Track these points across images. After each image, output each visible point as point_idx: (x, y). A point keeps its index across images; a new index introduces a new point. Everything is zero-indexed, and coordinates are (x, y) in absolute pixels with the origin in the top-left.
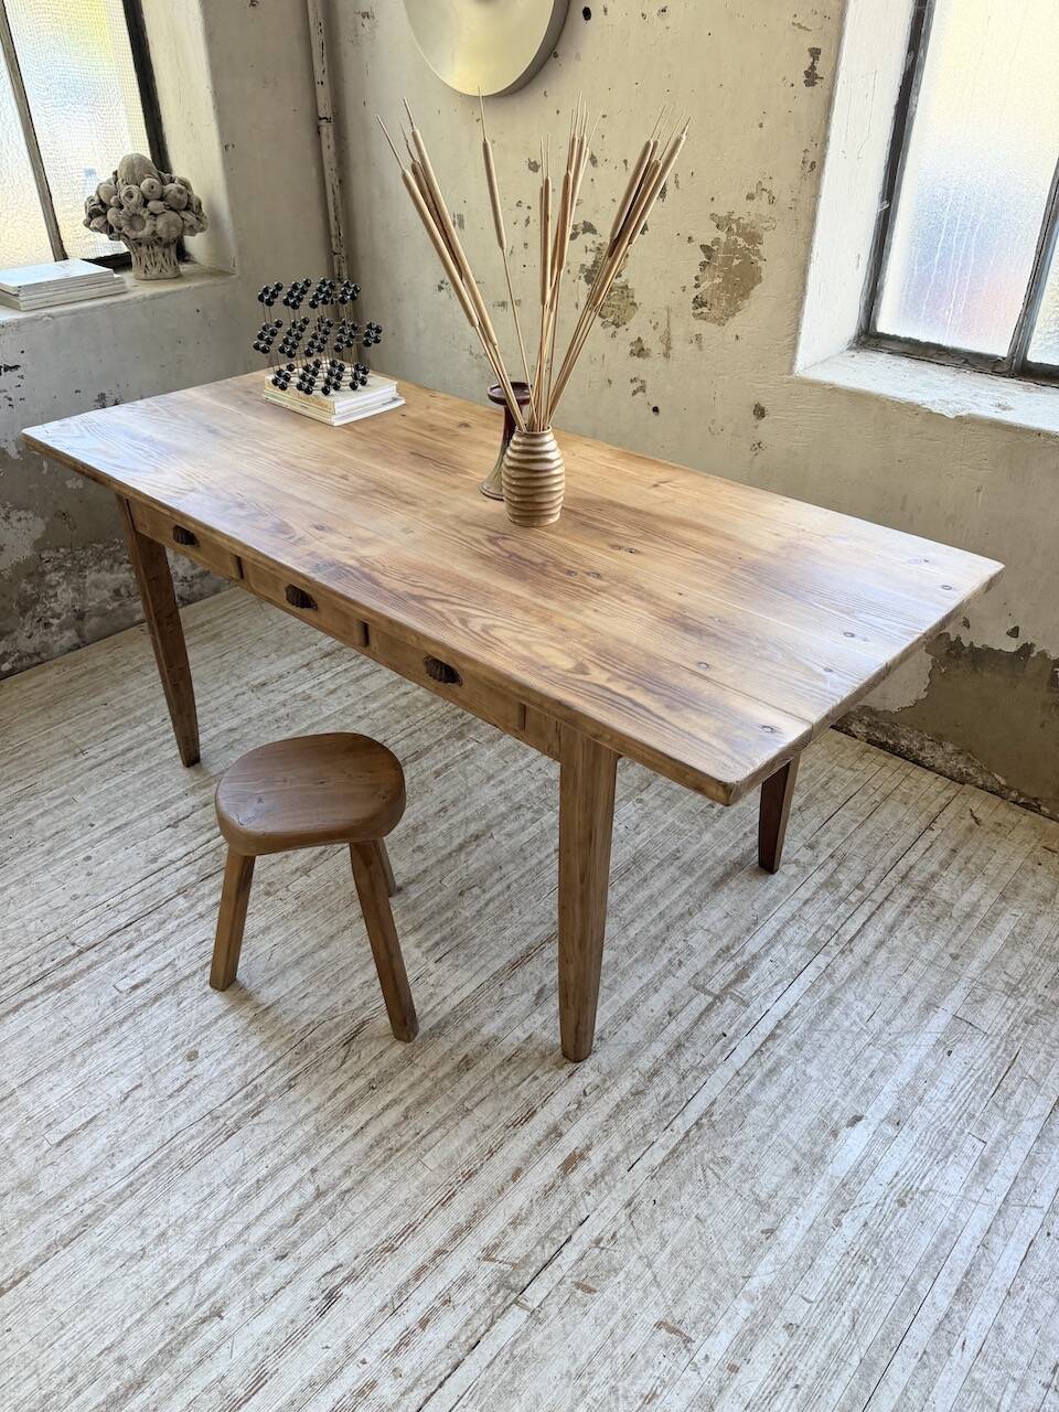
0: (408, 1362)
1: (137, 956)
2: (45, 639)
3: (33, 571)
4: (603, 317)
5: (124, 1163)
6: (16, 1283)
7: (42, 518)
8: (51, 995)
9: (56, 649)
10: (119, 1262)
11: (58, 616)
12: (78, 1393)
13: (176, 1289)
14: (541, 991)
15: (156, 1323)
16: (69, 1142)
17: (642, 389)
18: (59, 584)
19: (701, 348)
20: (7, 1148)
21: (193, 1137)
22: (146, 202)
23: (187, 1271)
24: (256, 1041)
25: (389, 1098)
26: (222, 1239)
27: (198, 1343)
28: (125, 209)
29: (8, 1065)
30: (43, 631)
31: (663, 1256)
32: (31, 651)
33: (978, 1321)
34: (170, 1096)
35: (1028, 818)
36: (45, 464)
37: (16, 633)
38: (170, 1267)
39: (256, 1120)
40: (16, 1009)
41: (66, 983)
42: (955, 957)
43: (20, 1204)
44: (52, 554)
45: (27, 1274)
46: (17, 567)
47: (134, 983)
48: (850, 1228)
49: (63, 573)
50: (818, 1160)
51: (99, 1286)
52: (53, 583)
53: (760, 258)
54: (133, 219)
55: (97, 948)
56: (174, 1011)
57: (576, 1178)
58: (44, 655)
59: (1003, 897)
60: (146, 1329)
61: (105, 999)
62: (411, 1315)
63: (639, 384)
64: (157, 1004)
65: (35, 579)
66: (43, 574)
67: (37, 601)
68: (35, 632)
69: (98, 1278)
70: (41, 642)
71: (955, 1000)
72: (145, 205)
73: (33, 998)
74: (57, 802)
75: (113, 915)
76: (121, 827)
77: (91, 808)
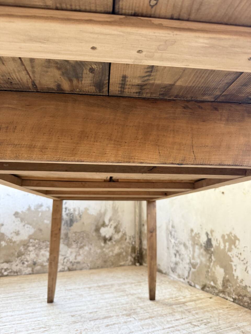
2: (21, 268)
3: (26, 244)
7: (34, 228)
9: (23, 273)
11: (27, 261)
18: (32, 251)
30: (21, 265)
32: (15, 270)
36: (40, 214)
37: (12, 263)
44: (33, 241)
46: (21, 241)
49: (34, 248)
52: (30, 250)
58: (19, 273)
65: (26, 247)
66: (28, 246)
67: (23, 254)
68: (19, 264)
70: (19, 269)
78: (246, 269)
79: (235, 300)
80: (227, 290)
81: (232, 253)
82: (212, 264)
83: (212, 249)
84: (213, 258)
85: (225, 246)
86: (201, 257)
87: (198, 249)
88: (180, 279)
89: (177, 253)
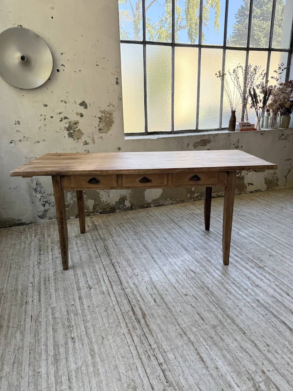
0: (272, 280)
1: (143, 300)
4: (74, 138)
5: (214, 310)
6: (243, 330)
8: (146, 317)
10: (242, 313)
12: (273, 322)
13: (251, 305)
15: (259, 309)
16: (203, 318)
17: (88, 152)
19: (102, 139)
20: (200, 330)
21: (211, 298)
23: (247, 303)
26: (240, 297)
27: (264, 304)
29: (169, 328)
31: (258, 253)
33: (273, 235)
34: (197, 300)
35: (185, 203)
38: (245, 305)
40: (148, 326)
41: (144, 315)
43: (220, 329)
45: (241, 328)
47: (153, 302)
48: (257, 238)
50: (244, 237)
51: (247, 316)
53: (113, 118)
55: (134, 307)
57: (240, 256)
60: (259, 310)
61: (156, 307)
62: (263, 278)
63: (87, 151)
64: (164, 298)
69: (245, 316)
73: (146, 322)
74: (50, 310)
75: (121, 303)
76: (80, 298)
77: (62, 303)
78: (109, 195)
79: (101, 213)
80: (96, 210)
87: (70, 194)
88: (52, 220)
89: (47, 203)
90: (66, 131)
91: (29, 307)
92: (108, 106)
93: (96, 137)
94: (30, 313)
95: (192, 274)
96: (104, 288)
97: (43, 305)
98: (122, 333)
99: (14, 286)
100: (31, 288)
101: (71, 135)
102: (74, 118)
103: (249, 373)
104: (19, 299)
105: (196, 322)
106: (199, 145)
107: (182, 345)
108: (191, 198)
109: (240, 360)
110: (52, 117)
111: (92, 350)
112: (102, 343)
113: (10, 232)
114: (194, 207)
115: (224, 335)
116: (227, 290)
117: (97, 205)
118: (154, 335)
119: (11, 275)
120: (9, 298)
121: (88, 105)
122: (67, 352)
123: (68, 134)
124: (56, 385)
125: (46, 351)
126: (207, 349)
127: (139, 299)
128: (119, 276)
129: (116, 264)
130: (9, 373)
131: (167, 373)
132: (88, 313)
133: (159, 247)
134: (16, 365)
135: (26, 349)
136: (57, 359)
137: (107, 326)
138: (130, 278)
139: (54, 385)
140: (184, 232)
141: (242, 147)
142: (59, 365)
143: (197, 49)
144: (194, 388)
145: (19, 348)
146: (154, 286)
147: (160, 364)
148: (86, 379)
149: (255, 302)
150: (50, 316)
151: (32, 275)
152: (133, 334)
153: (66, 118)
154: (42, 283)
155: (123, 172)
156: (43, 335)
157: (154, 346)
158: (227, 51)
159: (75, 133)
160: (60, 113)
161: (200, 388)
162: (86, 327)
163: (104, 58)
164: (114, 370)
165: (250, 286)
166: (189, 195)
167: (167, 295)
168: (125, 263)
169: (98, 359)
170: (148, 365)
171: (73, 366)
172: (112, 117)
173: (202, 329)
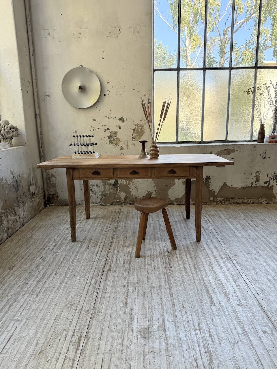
1: (116, 261)
2: (3, 236)
4: (113, 144)
5: (162, 278)
6: (172, 294)
7: (2, 201)
8: (110, 271)
9: (4, 239)
10: (182, 284)
11: (4, 229)
12: (202, 295)
13: (194, 281)
14: (184, 238)
16: (149, 281)
18: (4, 220)
19: (135, 145)
20: (141, 287)
21: (167, 271)
22: (10, 129)
23: (192, 280)
24: (155, 259)
25: (185, 254)
26: (191, 275)
27: (207, 283)
28: (6, 130)
29: (120, 281)
30: (2, 233)
31: (238, 250)
32: (1, 239)
33: (268, 239)
34: (155, 269)
35: (207, 205)
36: (3, 187)
38: (189, 280)
39: (172, 265)
40: (107, 276)
41: (109, 270)
42: (220, 218)
43: (156, 289)
44: (4, 211)
45: (172, 293)
47: (122, 264)
48: (249, 239)
49: (5, 217)
50: (238, 237)
51: (184, 287)
54: (8, 132)
55: (106, 264)
56: (136, 263)
57: (219, 249)
59: (216, 212)
60: (198, 286)
61: (121, 267)
62: (224, 267)
63: (123, 154)
64: (131, 263)
71: (226, 220)
72: (10, 130)
73: (107, 273)
74: (54, 256)
75: (100, 260)
76: (77, 253)
77: (64, 254)
78: (137, 190)
79: (130, 204)
80: (127, 201)
81: (130, 185)
82: (118, 192)
83: (118, 185)
84: (119, 189)
85: (126, 183)
86: (110, 190)
87: (108, 186)
88: (94, 204)
89: (91, 191)
90: (108, 139)
91: (44, 252)
92: (141, 120)
93: (130, 144)
94: (42, 254)
95: (166, 253)
96: (96, 250)
97: (52, 252)
98: (88, 276)
99: (44, 239)
100: (52, 242)
101: (111, 142)
102: (114, 129)
103: (152, 318)
104: (41, 246)
105: (142, 281)
106: (223, 153)
107: (120, 292)
108: (213, 201)
109: (153, 310)
110: (98, 129)
111: (63, 281)
112: (71, 279)
113: (62, 209)
114: (212, 209)
115: (154, 293)
116: (185, 268)
117: (128, 197)
118: (107, 282)
119: (46, 233)
120: (37, 245)
121: (125, 120)
122: (48, 279)
123: (109, 141)
124: (31, 292)
125: (38, 275)
126: (135, 298)
127: (114, 260)
128: (112, 245)
129: (115, 238)
130: (12, 280)
131: (98, 303)
132: (76, 262)
133: (156, 232)
134: (18, 277)
135: (28, 272)
136: (40, 280)
137: (81, 271)
138: (118, 247)
139: (30, 291)
140: (186, 226)
141: (269, 158)
142: (40, 283)
143: (228, 71)
144: (107, 315)
145: (25, 270)
146: (131, 255)
147: (97, 297)
148: (49, 293)
149: (200, 281)
150: (52, 259)
151: (58, 234)
152: (94, 278)
153: (108, 129)
154: (61, 240)
155: (117, 166)
156: (41, 267)
157: (101, 287)
158: (259, 70)
159: (114, 141)
160: (104, 126)
161: (112, 316)
162: (69, 268)
163: (139, 84)
164: (68, 293)
165: (207, 270)
166: (211, 199)
167: (135, 262)
168: (121, 238)
169: (63, 286)
170: (89, 296)
171: (46, 286)
172: (143, 129)
173: (142, 286)
